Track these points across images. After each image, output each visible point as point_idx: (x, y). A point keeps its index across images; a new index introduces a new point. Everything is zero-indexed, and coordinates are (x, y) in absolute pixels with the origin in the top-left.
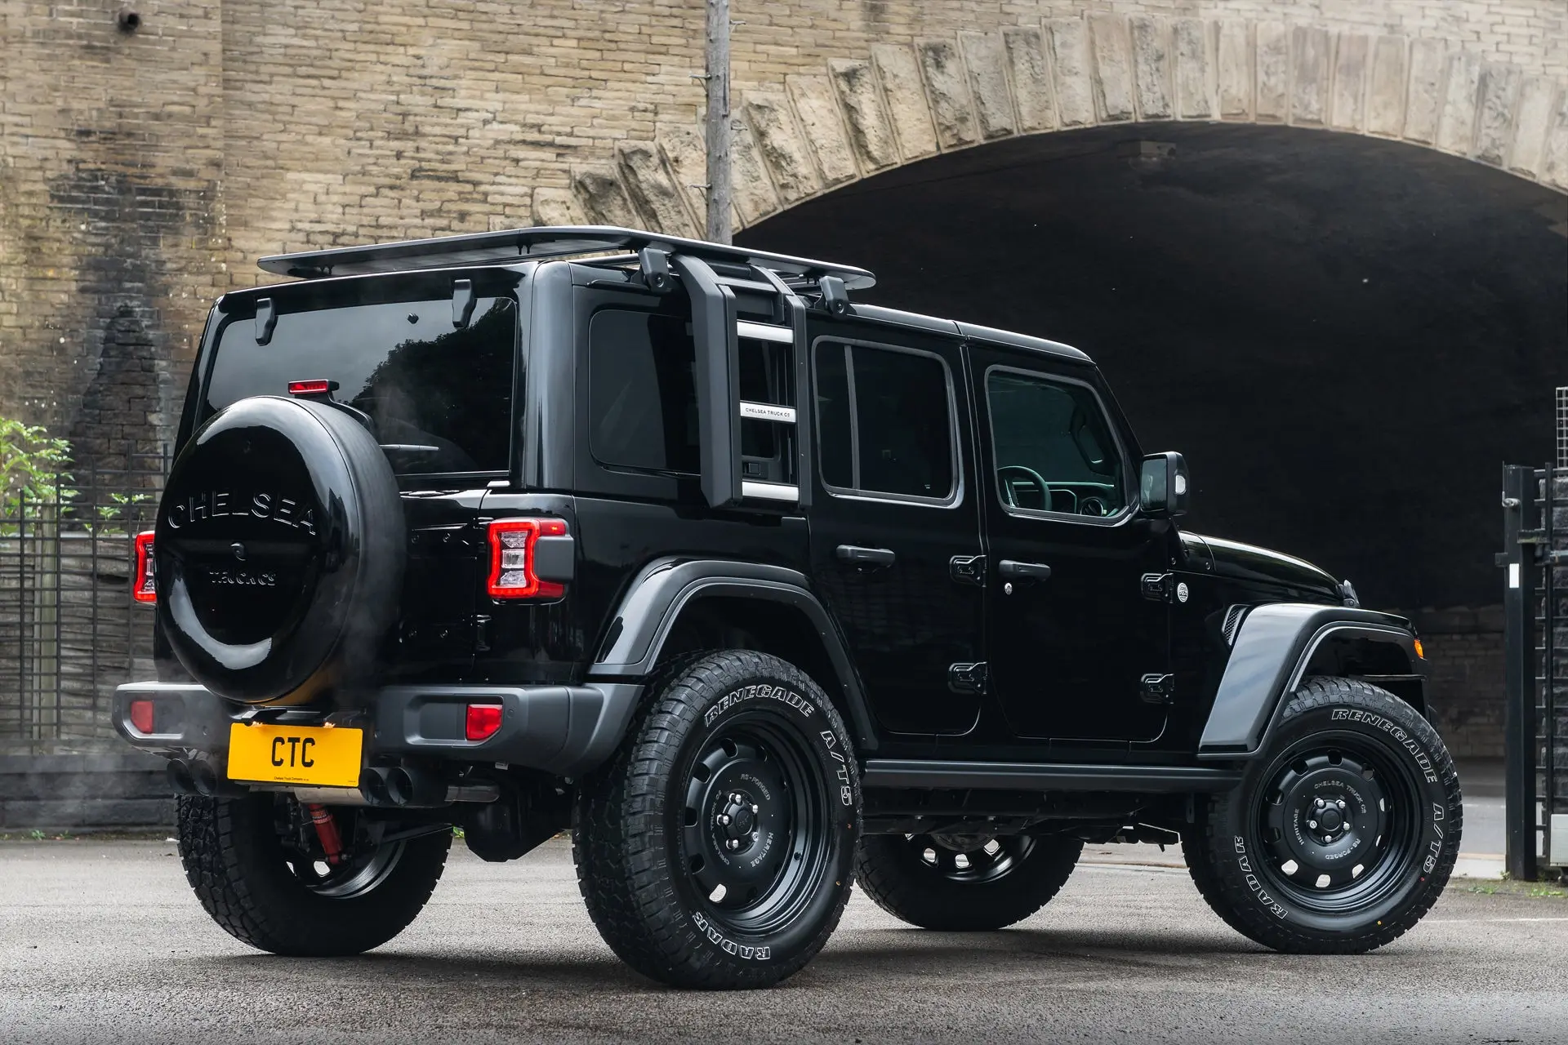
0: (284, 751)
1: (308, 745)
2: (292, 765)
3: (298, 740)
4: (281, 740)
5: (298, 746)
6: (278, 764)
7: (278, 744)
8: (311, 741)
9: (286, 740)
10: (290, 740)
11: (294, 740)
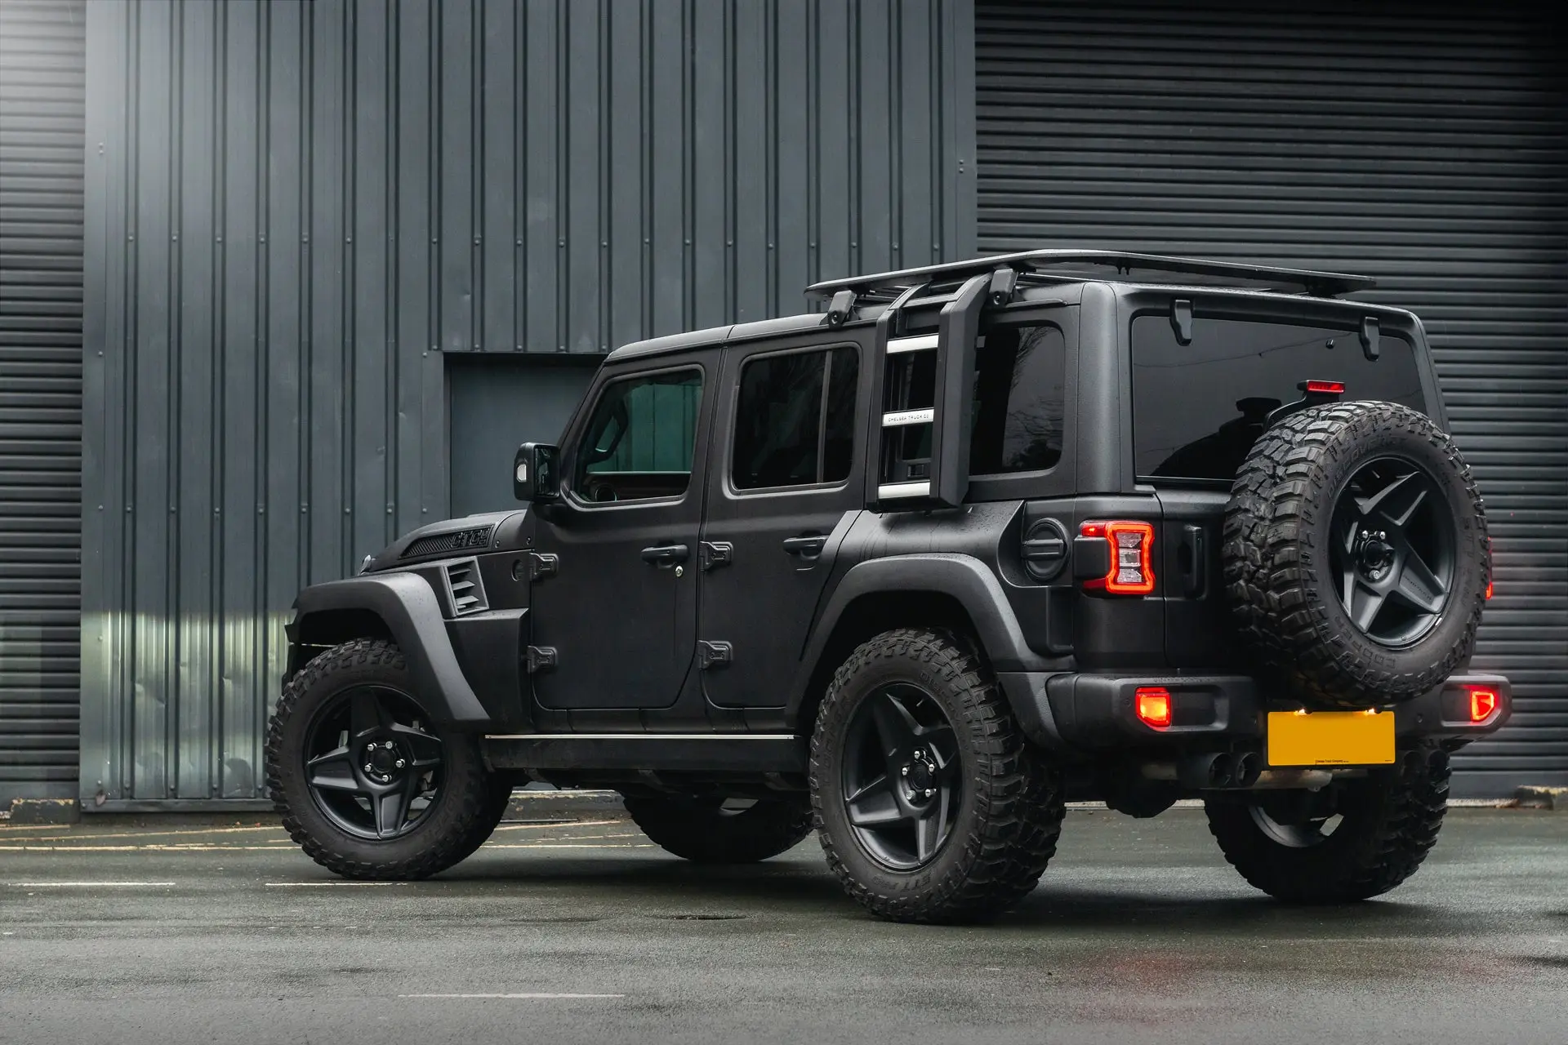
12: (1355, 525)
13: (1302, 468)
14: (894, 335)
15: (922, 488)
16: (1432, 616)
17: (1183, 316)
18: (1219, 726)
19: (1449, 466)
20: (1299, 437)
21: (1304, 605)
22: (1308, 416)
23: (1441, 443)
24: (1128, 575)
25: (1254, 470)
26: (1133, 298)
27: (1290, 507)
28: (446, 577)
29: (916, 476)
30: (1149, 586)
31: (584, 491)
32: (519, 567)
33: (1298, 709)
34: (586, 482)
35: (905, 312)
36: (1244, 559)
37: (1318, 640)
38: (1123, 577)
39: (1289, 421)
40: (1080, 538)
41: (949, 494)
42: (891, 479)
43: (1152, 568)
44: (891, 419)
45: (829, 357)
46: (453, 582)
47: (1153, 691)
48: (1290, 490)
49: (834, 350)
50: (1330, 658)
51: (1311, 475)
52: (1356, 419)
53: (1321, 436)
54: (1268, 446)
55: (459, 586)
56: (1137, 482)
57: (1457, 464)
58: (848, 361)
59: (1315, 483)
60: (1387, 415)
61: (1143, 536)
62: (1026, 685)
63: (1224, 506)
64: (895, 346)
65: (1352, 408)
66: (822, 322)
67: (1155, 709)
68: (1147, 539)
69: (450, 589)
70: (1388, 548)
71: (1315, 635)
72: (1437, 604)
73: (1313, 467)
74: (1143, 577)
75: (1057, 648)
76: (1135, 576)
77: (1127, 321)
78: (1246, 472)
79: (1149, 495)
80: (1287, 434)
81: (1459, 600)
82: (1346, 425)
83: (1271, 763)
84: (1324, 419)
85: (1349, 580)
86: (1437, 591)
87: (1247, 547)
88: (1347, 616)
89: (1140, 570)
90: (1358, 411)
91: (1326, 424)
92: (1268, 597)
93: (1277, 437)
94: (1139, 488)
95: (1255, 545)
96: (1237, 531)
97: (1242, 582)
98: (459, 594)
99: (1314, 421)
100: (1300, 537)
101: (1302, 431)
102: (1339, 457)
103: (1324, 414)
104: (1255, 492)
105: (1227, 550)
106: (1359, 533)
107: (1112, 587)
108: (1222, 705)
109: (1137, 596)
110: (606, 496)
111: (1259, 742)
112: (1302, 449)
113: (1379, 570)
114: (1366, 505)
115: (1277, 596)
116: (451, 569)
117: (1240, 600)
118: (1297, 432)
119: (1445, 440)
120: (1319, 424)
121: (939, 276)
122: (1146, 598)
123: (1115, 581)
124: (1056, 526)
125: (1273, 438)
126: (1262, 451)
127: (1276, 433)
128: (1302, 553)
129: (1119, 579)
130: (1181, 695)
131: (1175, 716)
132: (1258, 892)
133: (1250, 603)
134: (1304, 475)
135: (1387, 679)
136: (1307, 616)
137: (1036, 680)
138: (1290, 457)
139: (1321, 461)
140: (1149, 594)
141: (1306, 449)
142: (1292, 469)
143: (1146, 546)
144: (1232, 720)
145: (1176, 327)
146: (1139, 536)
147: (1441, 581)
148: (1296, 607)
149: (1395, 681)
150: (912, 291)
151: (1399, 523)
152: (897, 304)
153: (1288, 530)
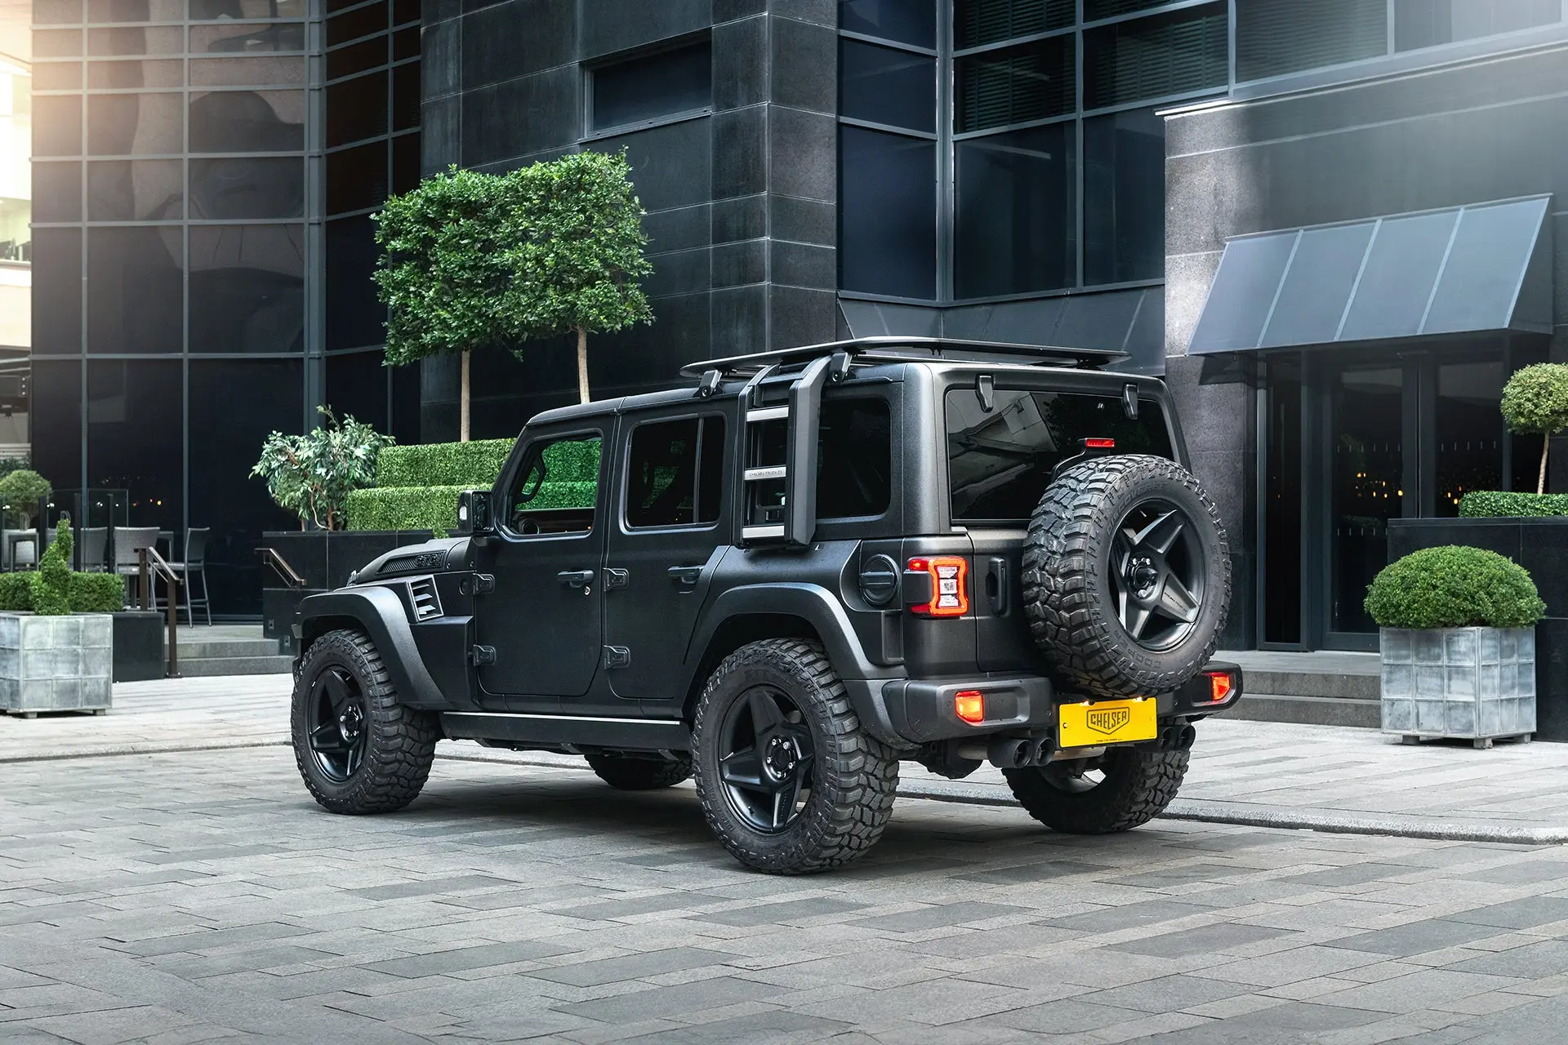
12: (1127, 556)
13: (1087, 511)
14: (753, 407)
15: (778, 531)
16: (1186, 625)
17: (986, 389)
18: (1022, 719)
19: (1200, 504)
20: (1083, 486)
21: (1089, 623)
22: (1089, 469)
23: (1193, 486)
24: (948, 598)
25: (1046, 513)
26: (948, 375)
27: (1078, 543)
28: (410, 590)
29: (773, 520)
30: (964, 608)
31: (513, 525)
32: (465, 583)
33: (1083, 701)
34: (516, 517)
35: (763, 387)
36: (1040, 585)
37: (1101, 650)
38: (943, 602)
39: (1072, 472)
40: (907, 572)
41: (800, 534)
42: (752, 523)
43: (966, 595)
44: (750, 474)
45: (701, 422)
46: (415, 595)
47: (967, 693)
48: (1077, 530)
49: (706, 419)
50: (1111, 663)
51: (1094, 517)
52: (1128, 470)
53: (1101, 485)
54: (1057, 493)
55: (420, 598)
56: (952, 525)
57: (1206, 503)
58: (716, 427)
59: (1097, 523)
60: (1151, 466)
61: (958, 568)
62: (866, 689)
63: (1022, 541)
64: (752, 416)
65: (1125, 461)
66: (695, 395)
67: (971, 708)
68: (962, 570)
69: (414, 599)
70: (1153, 572)
71: (1098, 646)
72: (1191, 615)
73: (1095, 510)
74: (959, 602)
75: (891, 660)
76: (954, 602)
77: (942, 395)
78: (1039, 515)
79: (963, 535)
80: (1072, 483)
81: (1208, 612)
82: (1120, 476)
83: (1063, 745)
84: (1101, 471)
85: (1123, 598)
86: (1191, 605)
87: (1041, 575)
88: (1122, 627)
89: (956, 595)
90: (1129, 464)
91: (1104, 475)
92: (1060, 616)
93: (1065, 486)
94: (955, 529)
95: (1049, 574)
96: (1033, 563)
97: (1038, 603)
98: (420, 604)
99: (1094, 473)
100: (1087, 567)
101: (1084, 481)
102: (1114, 501)
103: (1101, 466)
104: (1047, 531)
105: (1026, 577)
106: (1130, 561)
107: (933, 610)
108: (1025, 702)
109: (954, 617)
110: (530, 530)
111: (1053, 730)
112: (1085, 496)
113: (1145, 589)
114: (1137, 538)
115: (1067, 615)
116: (413, 584)
117: (1037, 618)
118: (1080, 482)
119: (1196, 484)
120: (1098, 475)
121: (787, 359)
122: (962, 618)
123: (937, 607)
124: (890, 563)
125: (1060, 487)
126: (1052, 497)
127: (1063, 482)
128: (1087, 580)
129: (940, 604)
130: (993, 696)
131: (988, 713)
132: (1038, 822)
133: (1045, 620)
134: (1089, 517)
135: (1154, 678)
136: (1092, 631)
137: (875, 686)
138: (1076, 502)
139: (1101, 505)
140: (964, 614)
141: (1090, 496)
142: (1079, 512)
143: (961, 576)
144: (1032, 714)
145: (980, 398)
146: (956, 568)
147: (1193, 595)
148: (1084, 624)
149: (1161, 679)
150: (767, 369)
151: (1160, 551)
152: (755, 381)
153: (1076, 562)
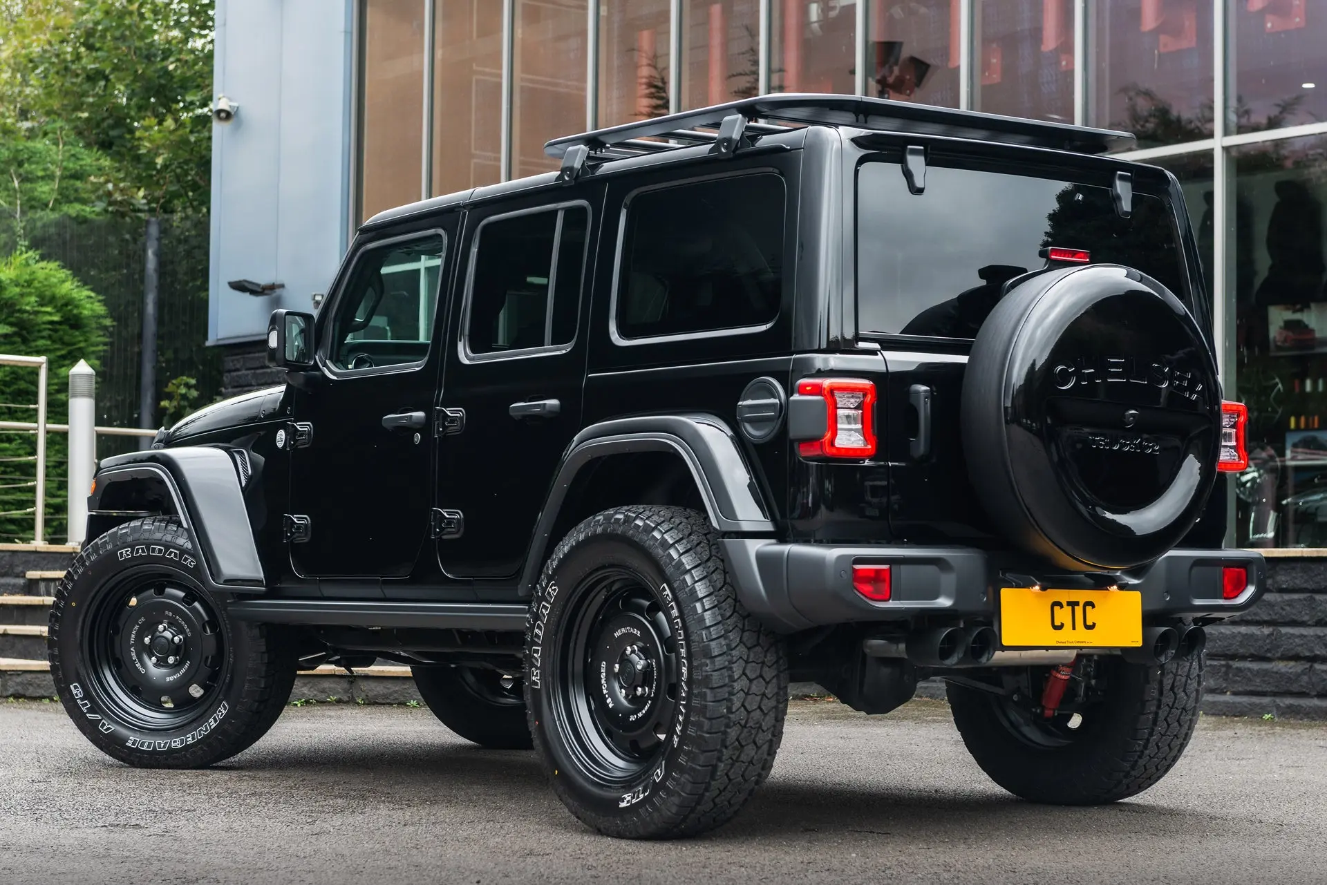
0: (1063, 615)
1: (1089, 608)
2: (1074, 628)
3: (1077, 603)
4: (1059, 604)
5: (1079, 610)
6: (1060, 627)
7: (1057, 608)
8: (1092, 604)
9: (1065, 604)
10: (1069, 603)
11: (1073, 604)
